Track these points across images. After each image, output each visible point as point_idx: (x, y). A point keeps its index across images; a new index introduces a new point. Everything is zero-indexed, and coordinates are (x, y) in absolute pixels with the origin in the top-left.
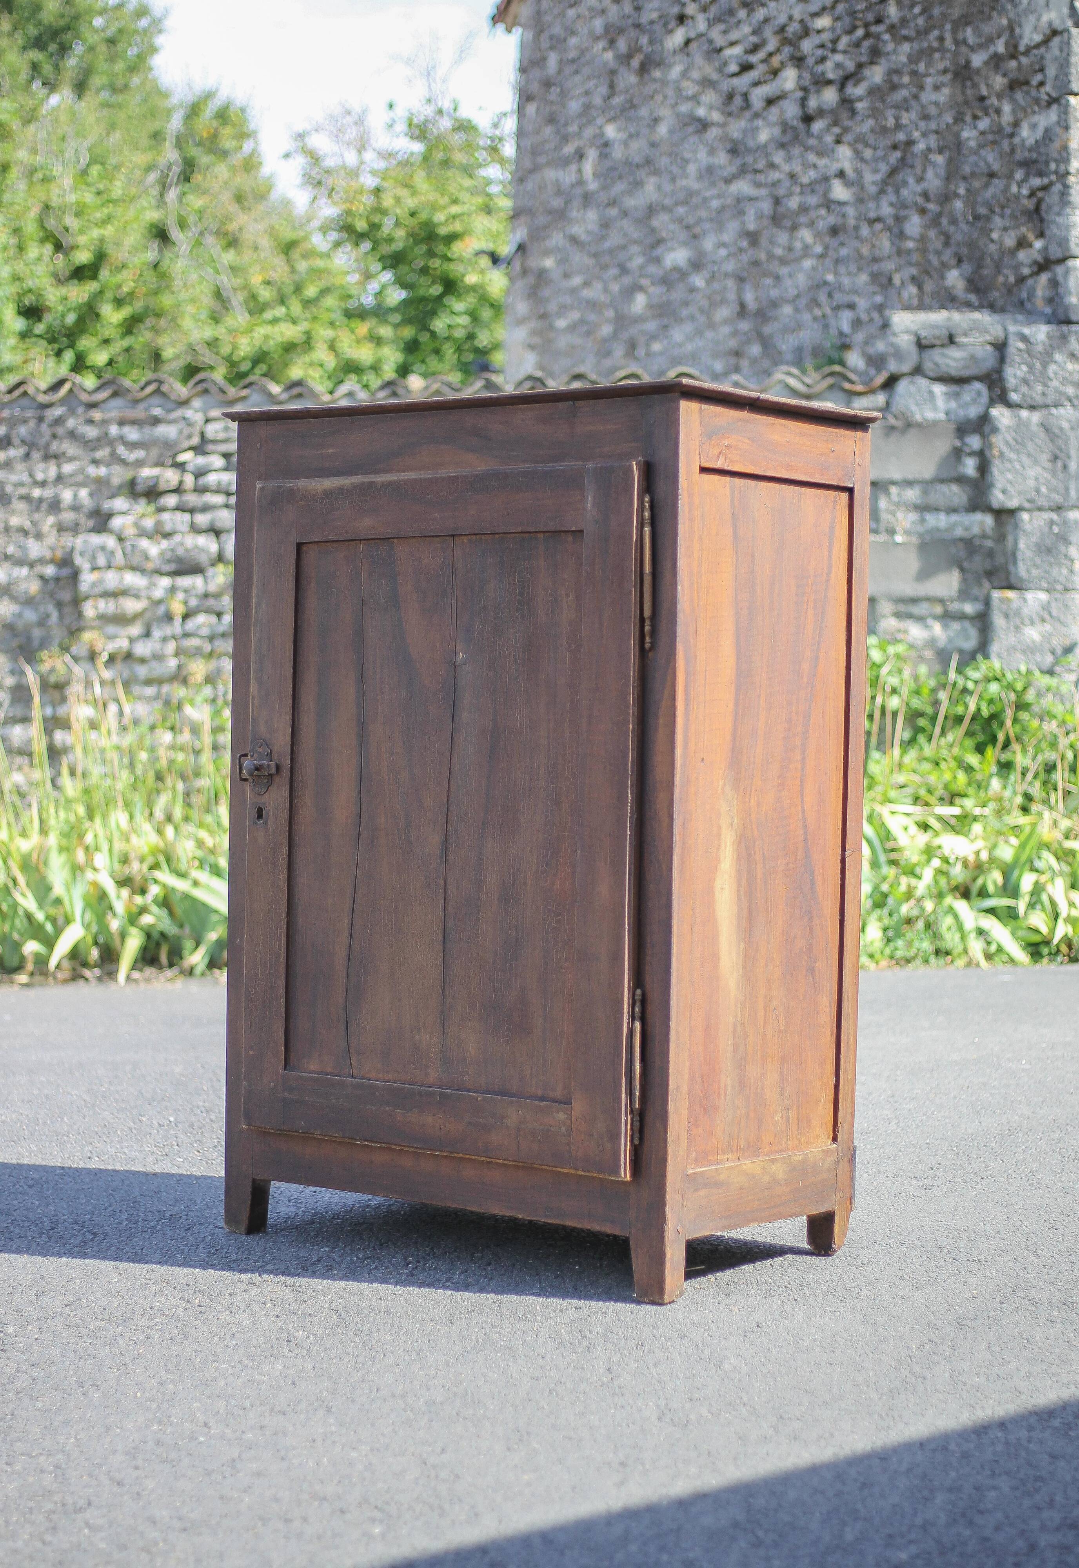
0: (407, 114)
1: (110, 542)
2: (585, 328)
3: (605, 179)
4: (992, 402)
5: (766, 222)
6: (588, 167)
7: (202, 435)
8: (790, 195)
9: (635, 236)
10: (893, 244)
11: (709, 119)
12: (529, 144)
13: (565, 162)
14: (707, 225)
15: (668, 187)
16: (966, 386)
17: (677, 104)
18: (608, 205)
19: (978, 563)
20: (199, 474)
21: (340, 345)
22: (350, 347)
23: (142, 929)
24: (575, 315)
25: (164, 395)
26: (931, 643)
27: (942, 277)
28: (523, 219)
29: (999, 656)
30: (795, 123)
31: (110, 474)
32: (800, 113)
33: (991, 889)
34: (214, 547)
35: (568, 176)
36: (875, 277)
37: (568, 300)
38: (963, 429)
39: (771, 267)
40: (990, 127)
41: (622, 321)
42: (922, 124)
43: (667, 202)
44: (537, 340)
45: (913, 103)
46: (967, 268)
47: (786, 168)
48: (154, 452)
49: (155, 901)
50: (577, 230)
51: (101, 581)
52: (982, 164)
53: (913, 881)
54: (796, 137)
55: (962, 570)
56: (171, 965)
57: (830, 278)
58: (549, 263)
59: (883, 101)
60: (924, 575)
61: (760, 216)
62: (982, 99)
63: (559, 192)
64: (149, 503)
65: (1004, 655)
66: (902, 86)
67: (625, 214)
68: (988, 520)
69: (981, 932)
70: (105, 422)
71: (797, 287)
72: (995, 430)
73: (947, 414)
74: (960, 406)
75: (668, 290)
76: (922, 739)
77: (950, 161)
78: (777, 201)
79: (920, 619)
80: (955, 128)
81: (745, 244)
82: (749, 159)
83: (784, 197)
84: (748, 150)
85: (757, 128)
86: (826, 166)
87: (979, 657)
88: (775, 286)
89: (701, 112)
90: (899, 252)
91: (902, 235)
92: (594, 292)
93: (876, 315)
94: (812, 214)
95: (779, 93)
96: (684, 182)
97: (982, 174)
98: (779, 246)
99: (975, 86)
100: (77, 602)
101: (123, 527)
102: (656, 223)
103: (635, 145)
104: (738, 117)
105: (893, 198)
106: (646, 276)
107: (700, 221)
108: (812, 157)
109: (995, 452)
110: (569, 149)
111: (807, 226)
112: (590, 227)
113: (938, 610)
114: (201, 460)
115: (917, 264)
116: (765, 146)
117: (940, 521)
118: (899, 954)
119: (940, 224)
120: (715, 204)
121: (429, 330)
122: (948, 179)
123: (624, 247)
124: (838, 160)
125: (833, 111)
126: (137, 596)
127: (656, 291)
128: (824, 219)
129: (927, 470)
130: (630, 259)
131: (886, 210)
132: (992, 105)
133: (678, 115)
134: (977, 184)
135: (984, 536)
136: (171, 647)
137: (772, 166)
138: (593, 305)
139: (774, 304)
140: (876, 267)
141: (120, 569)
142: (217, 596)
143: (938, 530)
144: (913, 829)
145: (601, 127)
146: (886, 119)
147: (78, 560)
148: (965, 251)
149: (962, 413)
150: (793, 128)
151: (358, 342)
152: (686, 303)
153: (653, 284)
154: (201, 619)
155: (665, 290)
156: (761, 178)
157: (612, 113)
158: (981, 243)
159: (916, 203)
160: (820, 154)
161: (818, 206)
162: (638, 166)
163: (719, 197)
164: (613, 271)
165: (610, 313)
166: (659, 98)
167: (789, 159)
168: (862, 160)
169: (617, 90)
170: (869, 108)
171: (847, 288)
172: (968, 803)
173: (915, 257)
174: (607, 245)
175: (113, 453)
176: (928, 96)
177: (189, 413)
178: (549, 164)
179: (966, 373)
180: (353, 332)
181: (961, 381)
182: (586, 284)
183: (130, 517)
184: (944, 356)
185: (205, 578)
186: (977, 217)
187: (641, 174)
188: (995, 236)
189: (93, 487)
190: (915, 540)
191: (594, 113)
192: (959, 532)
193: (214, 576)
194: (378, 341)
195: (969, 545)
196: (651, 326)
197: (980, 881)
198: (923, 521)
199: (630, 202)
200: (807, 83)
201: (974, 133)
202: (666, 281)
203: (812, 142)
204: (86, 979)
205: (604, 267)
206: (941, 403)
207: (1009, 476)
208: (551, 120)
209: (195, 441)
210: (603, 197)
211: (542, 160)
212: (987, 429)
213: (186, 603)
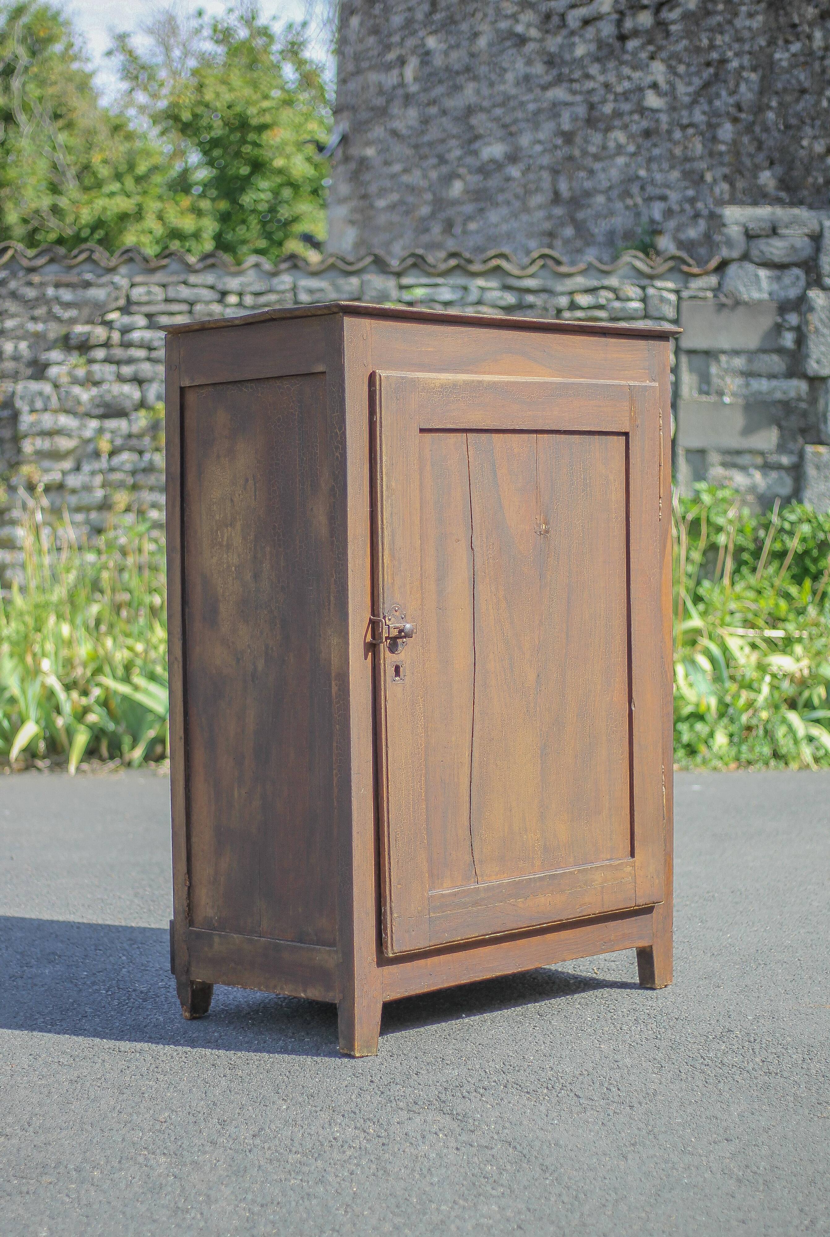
0: (213, 22)
1: (47, 388)
2: (404, 208)
3: (426, 83)
4: (809, 286)
5: (580, 124)
6: (409, 73)
7: (128, 297)
8: (604, 101)
9: (454, 131)
10: (704, 145)
11: (527, 35)
12: (352, 51)
13: (388, 67)
14: (523, 125)
15: (486, 91)
16: (786, 271)
17: (496, 21)
18: (428, 104)
19: (794, 422)
20: (125, 331)
21: (167, 215)
22: (176, 217)
23: (87, 726)
24: (395, 197)
25: (95, 262)
26: (753, 489)
27: (756, 177)
28: (345, 114)
29: (811, 501)
30: (611, 40)
31: (46, 330)
32: (616, 32)
33: (816, 701)
34: (136, 395)
35: (390, 79)
36: (687, 175)
37: (388, 184)
38: (784, 307)
39: (585, 162)
40: (802, 50)
41: (439, 204)
42: (736, 46)
43: (486, 104)
44: (358, 217)
45: (727, 27)
46: (779, 170)
47: (601, 79)
48: (86, 311)
49: (97, 701)
50: (398, 125)
51: (39, 422)
52: (794, 81)
53: (752, 695)
54: (612, 53)
55: (780, 427)
56: (112, 757)
57: (642, 173)
58: (370, 152)
59: (697, 24)
60: (748, 430)
61: (574, 119)
62: (794, 26)
63: (381, 92)
64: (81, 355)
65: (815, 501)
66: (715, 13)
67: (444, 112)
68: (803, 386)
69: (811, 739)
70: (42, 284)
71: (609, 180)
72: (811, 309)
73: (770, 294)
74: (781, 288)
75: (485, 179)
76: (745, 570)
77: (763, 78)
78: (592, 107)
79: (743, 469)
80: (768, 50)
81: (559, 142)
82: (565, 70)
83: (599, 103)
84: (564, 63)
85: (573, 44)
86: (640, 79)
87: (794, 502)
88: (588, 179)
89: (519, 29)
90: (711, 154)
91: (714, 139)
92: (415, 178)
93: (687, 207)
94: (627, 119)
95: (595, 15)
96: (502, 88)
97: (794, 90)
98: (593, 144)
99: (786, 14)
100: (16, 439)
101: (59, 376)
102: (474, 121)
103: (454, 55)
104: (555, 34)
105: (706, 108)
106: (463, 166)
107: (515, 121)
108: (626, 71)
109: (811, 328)
110: (391, 56)
111: (621, 129)
112: (410, 123)
113: (759, 460)
114: (126, 320)
115: (730, 164)
116: (582, 58)
117: (763, 385)
118: (744, 756)
119: (753, 132)
120: (531, 107)
121: (238, 204)
122: (761, 93)
123: (443, 141)
124: (652, 73)
125: (647, 32)
126: (69, 436)
127: (474, 180)
128: (638, 123)
129: (753, 342)
130: (449, 151)
131: (699, 117)
132: (803, 31)
133: (497, 31)
134: (788, 98)
135: (799, 399)
136: (98, 480)
137: (588, 76)
138: (412, 189)
139: (588, 194)
140: (688, 166)
141: (55, 411)
142: (140, 436)
143: (760, 393)
144: (747, 649)
145: (423, 39)
146: (700, 40)
147: (19, 404)
148: (776, 155)
149: (782, 294)
150: (609, 45)
151: (182, 213)
152: (502, 190)
153: (470, 172)
154: (125, 456)
155: (481, 178)
156: (576, 86)
157: (434, 27)
158: (792, 149)
159: (728, 113)
160: (635, 68)
161: (631, 113)
162: (458, 73)
163: (535, 100)
164: (434, 161)
165: (429, 196)
166: (479, 15)
167: (604, 71)
168: (676, 74)
169: (439, 8)
170: (683, 31)
171: (659, 182)
172: (791, 627)
173: (727, 159)
174: (426, 138)
175: (50, 312)
176: (740, 22)
177: (117, 279)
178: (371, 68)
179: (786, 260)
180: (177, 203)
181: (780, 267)
182: (406, 171)
183: (64, 367)
184: (768, 244)
185: (130, 421)
186: (788, 127)
187: (460, 80)
188: (805, 143)
189: (32, 340)
190: (740, 401)
191: (416, 26)
192: (778, 395)
193: (137, 419)
194: (199, 213)
195: (787, 406)
196: (468, 208)
197: (806, 694)
198: (748, 385)
199: (449, 103)
200: (623, 7)
201: (786, 55)
202: (483, 170)
203: (627, 57)
204: (39, 769)
205: (423, 157)
206: (765, 284)
207: (823, 349)
208: (375, 31)
209: (122, 302)
210: (424, 98)
211: (365, 64)
212: (804, 308)
213: (112, 442)
